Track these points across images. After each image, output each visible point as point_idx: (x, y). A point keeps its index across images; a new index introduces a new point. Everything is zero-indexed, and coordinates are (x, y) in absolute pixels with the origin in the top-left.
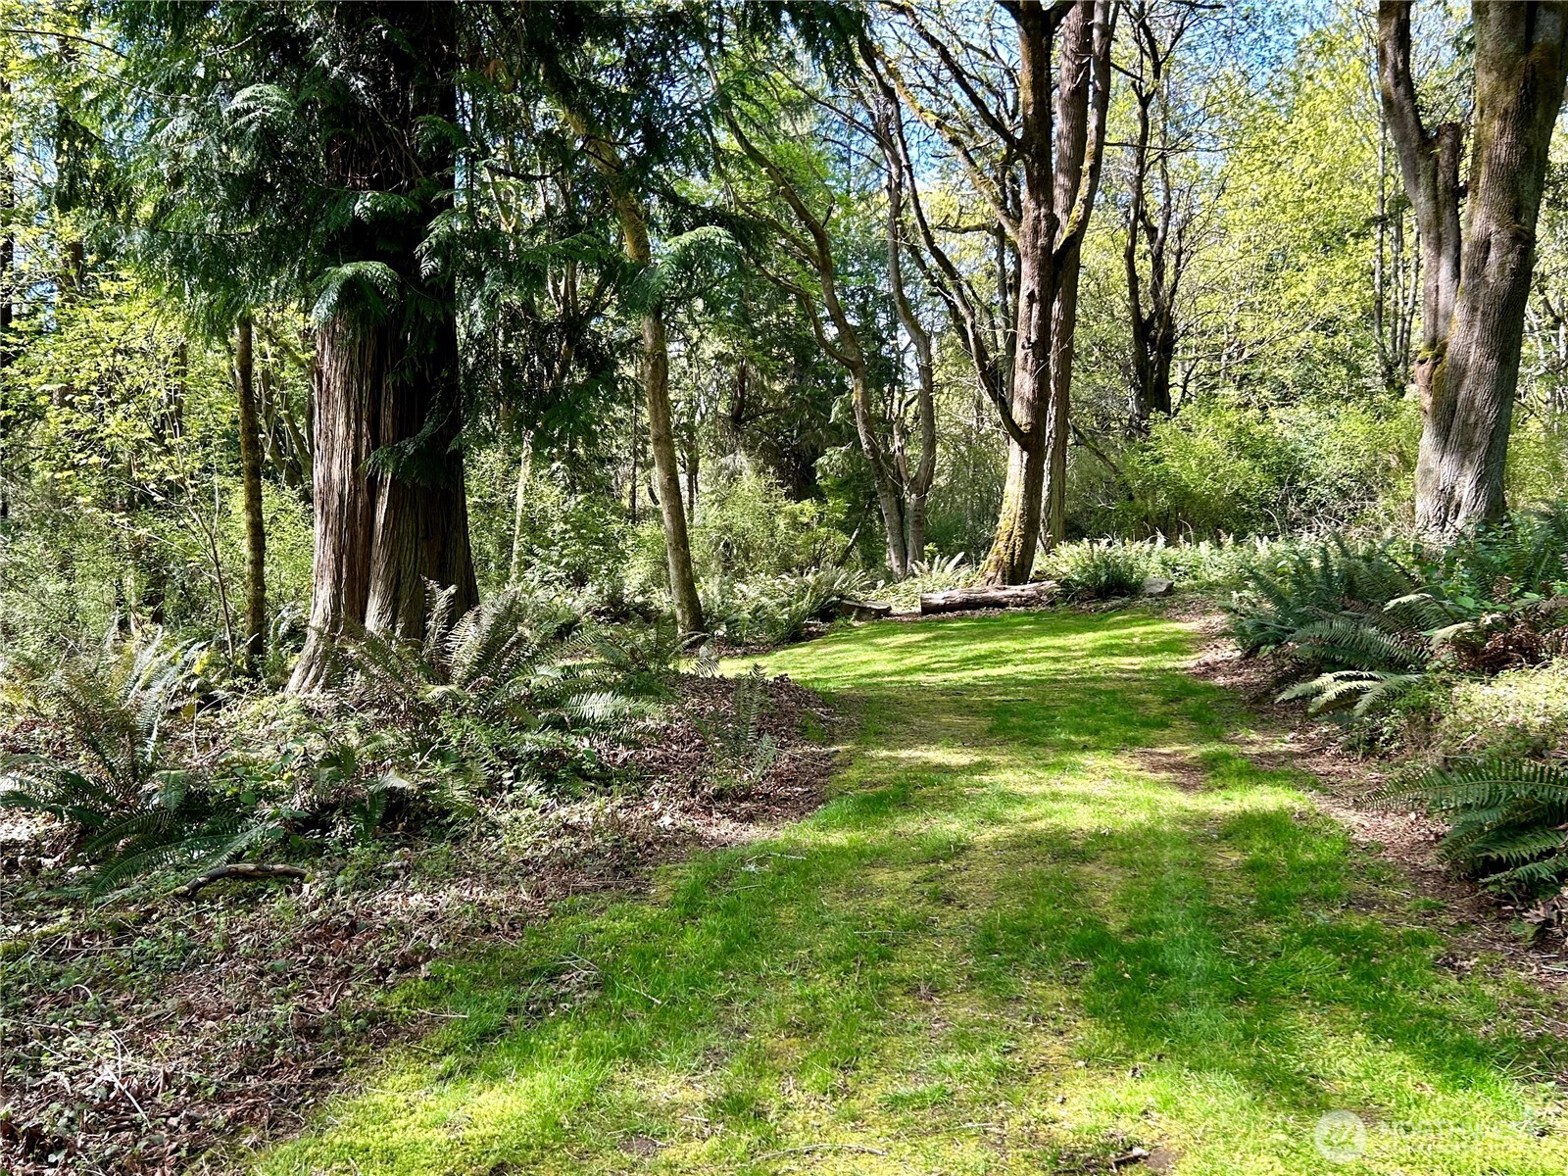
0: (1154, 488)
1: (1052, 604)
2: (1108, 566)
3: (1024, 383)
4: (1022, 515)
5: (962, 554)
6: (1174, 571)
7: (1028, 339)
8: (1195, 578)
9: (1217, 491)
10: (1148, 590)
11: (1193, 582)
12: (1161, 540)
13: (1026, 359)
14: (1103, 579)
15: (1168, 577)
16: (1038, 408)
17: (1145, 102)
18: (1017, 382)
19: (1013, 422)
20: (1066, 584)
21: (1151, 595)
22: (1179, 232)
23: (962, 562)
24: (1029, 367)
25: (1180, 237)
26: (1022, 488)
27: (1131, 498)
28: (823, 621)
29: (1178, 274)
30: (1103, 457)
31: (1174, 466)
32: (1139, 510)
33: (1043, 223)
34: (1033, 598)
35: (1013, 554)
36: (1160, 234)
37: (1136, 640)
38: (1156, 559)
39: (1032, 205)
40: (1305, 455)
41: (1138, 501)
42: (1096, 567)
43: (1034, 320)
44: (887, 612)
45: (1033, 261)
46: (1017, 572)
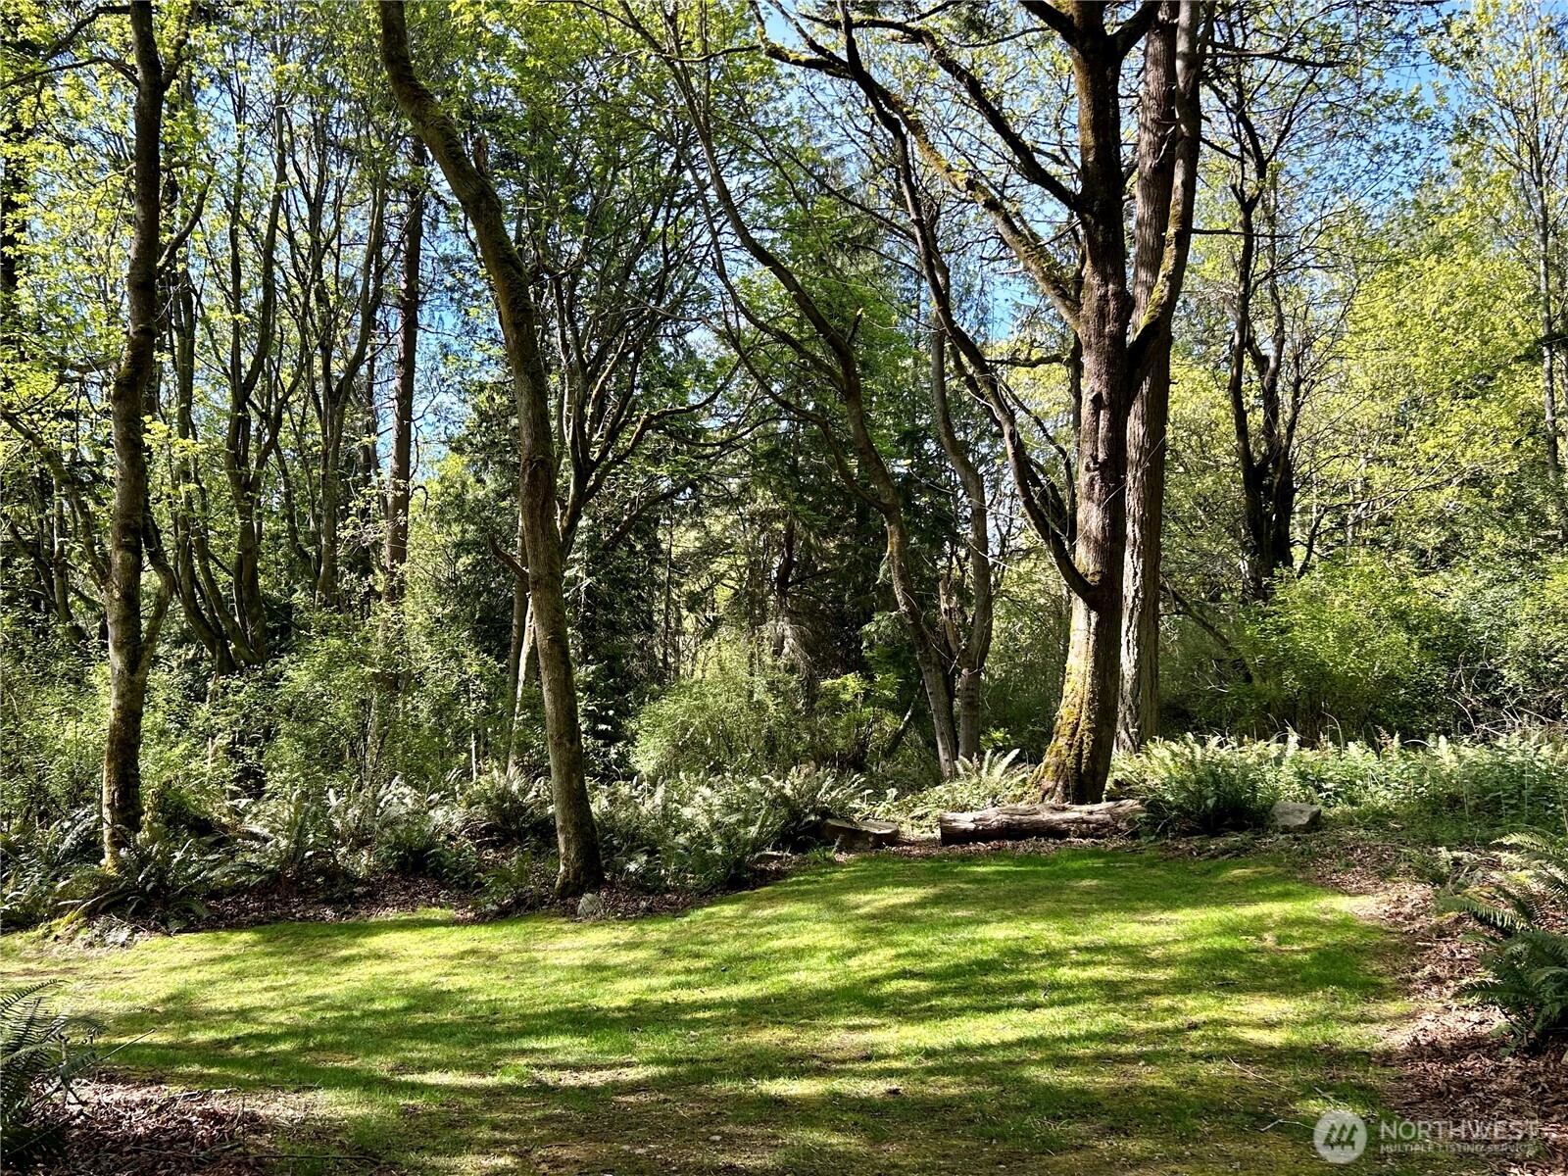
0: (1280, 667)
1: (1135, 835)
2: (1217, 782)
3: (1090, 517)
4: (1092, 700)
5: (1017, 751)
6: (1319, 789)
7: (1095, 458)
8: (1352, 802)
9: (1365, 672)
10: (1281, 822)
11: (1348, 808)
12: (1293, 738)
13: (1091, 484)
14: (1211, 803)
15: (1309, 799)
16: (1110, 548)
17: (1247, 207)
18: (1080, 517)
19: (1075, 571)
20: (1154, 806)
21: (1286, 830)
22: (1296, 358)
23: (1018, 759)
24: (1096, 495)
25: (1297, 365)
26: (1090, 664)
27: (1249, 679)
28: (794, 852)
29: (1296, 407)
30: (1211, 628)
31: (1303, 639)
32: (1258, 696)
33: (1112, 304)
34: (1105, 825)
35: (1079, 755)
36: (1272, 364)
37: (1269, 940)
38: (1287, 771)
39: (1095, 281)
40: (1479, 626)
41: (1257, 682)
42: (1199, 781)
43: (1102, 433)
44: (893, 839)
45: (1099, 353)
46: (1085, 783)
